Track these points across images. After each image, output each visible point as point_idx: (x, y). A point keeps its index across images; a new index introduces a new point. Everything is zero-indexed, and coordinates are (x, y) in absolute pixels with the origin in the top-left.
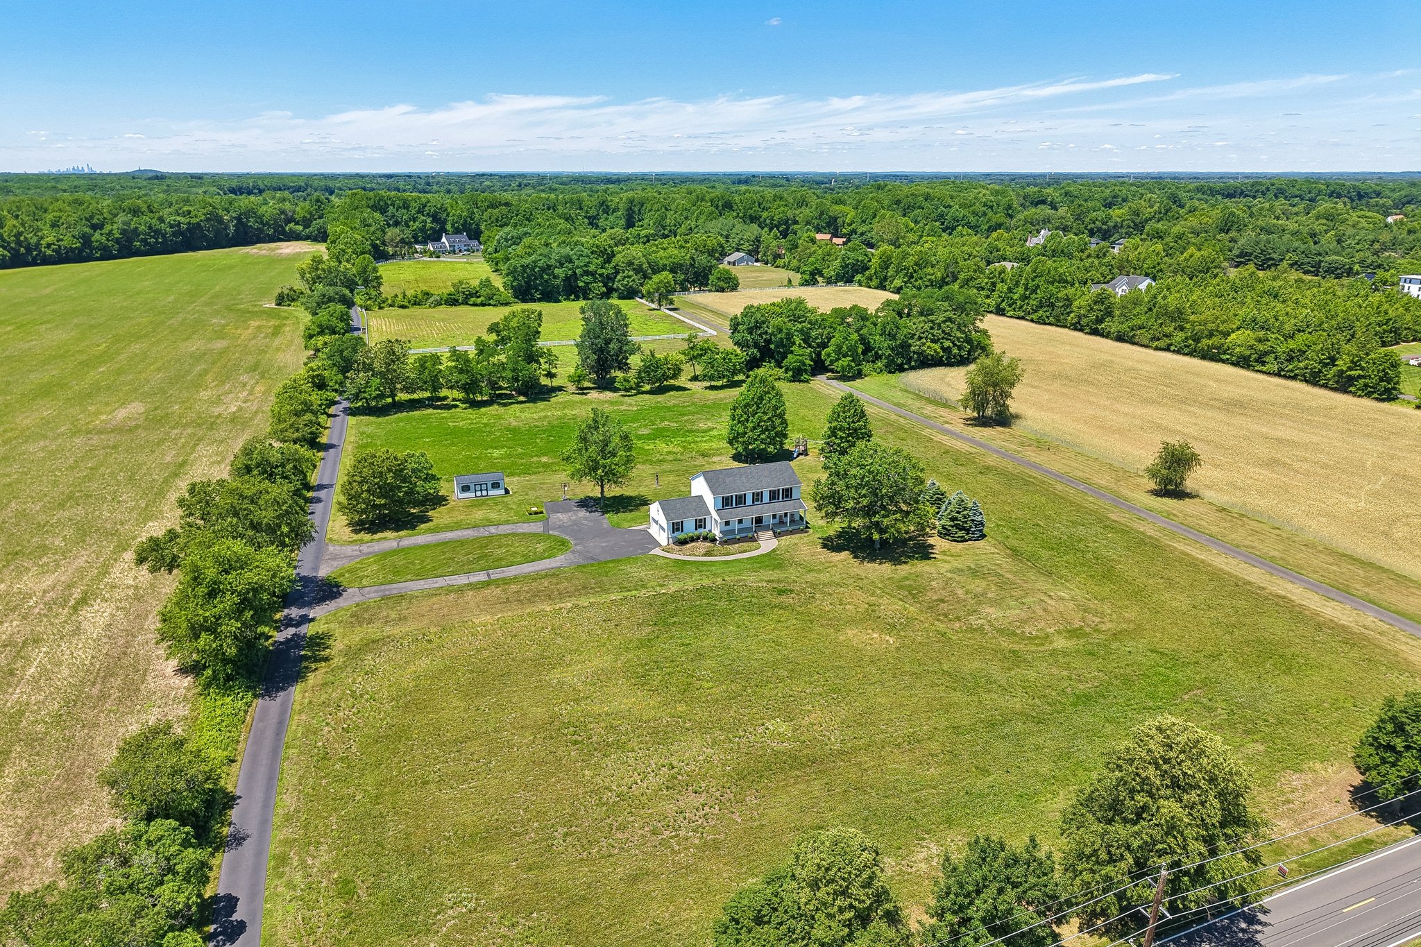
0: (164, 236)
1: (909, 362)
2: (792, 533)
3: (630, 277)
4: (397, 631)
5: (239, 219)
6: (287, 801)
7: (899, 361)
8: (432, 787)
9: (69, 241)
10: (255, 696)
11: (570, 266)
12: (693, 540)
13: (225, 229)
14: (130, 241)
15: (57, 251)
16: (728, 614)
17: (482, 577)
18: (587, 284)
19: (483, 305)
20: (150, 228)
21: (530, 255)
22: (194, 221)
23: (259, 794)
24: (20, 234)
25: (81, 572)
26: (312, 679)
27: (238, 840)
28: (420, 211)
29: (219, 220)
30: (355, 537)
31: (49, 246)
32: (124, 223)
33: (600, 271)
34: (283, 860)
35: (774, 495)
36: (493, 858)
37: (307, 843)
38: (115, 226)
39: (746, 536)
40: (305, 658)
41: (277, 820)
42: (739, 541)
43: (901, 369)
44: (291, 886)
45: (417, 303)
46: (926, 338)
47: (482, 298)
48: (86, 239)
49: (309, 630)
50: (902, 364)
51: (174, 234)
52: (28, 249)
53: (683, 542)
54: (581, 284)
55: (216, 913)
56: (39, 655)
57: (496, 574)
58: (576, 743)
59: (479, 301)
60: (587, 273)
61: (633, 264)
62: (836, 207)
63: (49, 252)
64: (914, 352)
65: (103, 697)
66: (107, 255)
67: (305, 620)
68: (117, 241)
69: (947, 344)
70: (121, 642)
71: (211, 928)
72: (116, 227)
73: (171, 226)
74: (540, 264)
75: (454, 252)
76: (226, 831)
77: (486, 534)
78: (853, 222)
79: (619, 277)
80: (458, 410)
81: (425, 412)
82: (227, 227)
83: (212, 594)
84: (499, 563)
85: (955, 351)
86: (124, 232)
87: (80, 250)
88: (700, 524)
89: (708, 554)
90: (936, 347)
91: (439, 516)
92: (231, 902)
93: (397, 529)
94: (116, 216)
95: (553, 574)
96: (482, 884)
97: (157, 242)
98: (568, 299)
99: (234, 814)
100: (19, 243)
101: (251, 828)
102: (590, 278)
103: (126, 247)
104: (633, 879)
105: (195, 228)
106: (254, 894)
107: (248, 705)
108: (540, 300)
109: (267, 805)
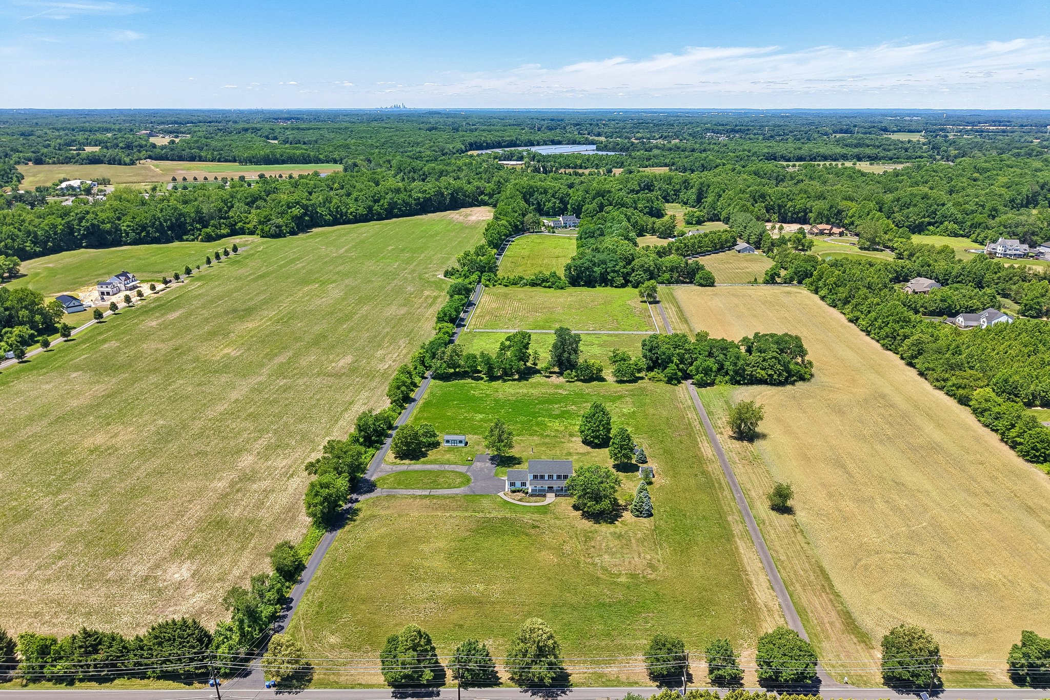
0: (410, 206)
1: (743, 380)
2: (564, 496)
3: (640, 275)
4: (383, 512)
5: (452, 194)
6: (319, 573)
7: (738, 379)
8: (360, 579)
9: (362, 211)
10: (326, 531)
11: (604, 266)
12: (519, 491)
13: (444, 200)
14: (393, 209)
15: (355, 216)
16: (504, 533)
17: (427, 492)
18: (613, 278)
19: (550, 287)
20: (404, 201)
21: (580, 259)
22: (428, 196)
23: (312, 568)
24: (338, 207)
25: (296, 459)
26: (347, 528)
27: (301, 582)
28: (553, 196)
29: (442, 194)
30: (395, 460)
31: (351, 213)
32: (391, 199)
33: (621, 271)
34: (309, 591)
35: (559, 477)
36: (363, 607)
37: (317, 588)
38: (386, 200)
39: (541, 494)
40: (348, 518)
41: (313, 578)
42: (538, 496)
43: (738, 383)
44: (308, 600)
45: (515, 283)
46: (758, 367)
47: (550, 283)
48: (370, 209)
49: (356, 506)
50: (740, 380)
51: (416, 205)
52: (341, 215)
53: (514, 492)
54: (609, 278)
55: (287, 602)
56: (272, 497)
57: (434, 492)
58: (411, 575)
59: (548, 284)
60: (614, 271)
61: (643, 266)
62: (845, 202)
63: (351, 217)
64: (747, 375)
65: (285, 520)
66: (380, 218)
67: (357, 501)
68: (386, 210)
69: (770, 372)
70: (297, 497)
71: (284, 606)
72: (385, 202)
73: (415, 200)
74: (586, 265)
75: (566, 227)
76: (299, 578)
77: (443, 469)
78: (853, 216)
79: (633, 275)
80: (482, 382)
81: (466, 381)
82: (445, 199)
83: (316, 495)
84: (438, 486)
85: (775, 377)
86: (389, 204)
87: (367, 215)
88: (524, 484)
89: (520, 500)
90: (763, 372)
91: (432, 454)
92: (292, 600)
93: (411, 460)
94: (387, 194)
95: (452, 497)
96: (355, 614)
97: (406, 210)
98: (600, 286)
99: (303, 573)
100: (337, 212)
101: (305, 580)
102: (616, 274)
104: (397, 625)
105: (428, 200)
106: (298, 600)
107: (323, 534)
108: (583, 286)
109: (313, 573)
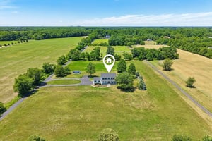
2: (114, 85)
4: (47, 92)
12: (97, 84)
17: (65, 85)
23: (9, 111)
26: (31, 96)
30: (55, 77)
40: (33, 94)
42: (105, 85)
43: (159, 59)
45: (96, 45)
49: (37, 90)
65: (8, 95)
75: (107, 38)
77: (72, 79)
80: (86, 61)
88: (99, 81)
91: (69, 76)
98: (117, 45)
99: (4, 113)
101: (4, 116)
103: (67, 36)
107: (20, 99)
108: (113, 45)
